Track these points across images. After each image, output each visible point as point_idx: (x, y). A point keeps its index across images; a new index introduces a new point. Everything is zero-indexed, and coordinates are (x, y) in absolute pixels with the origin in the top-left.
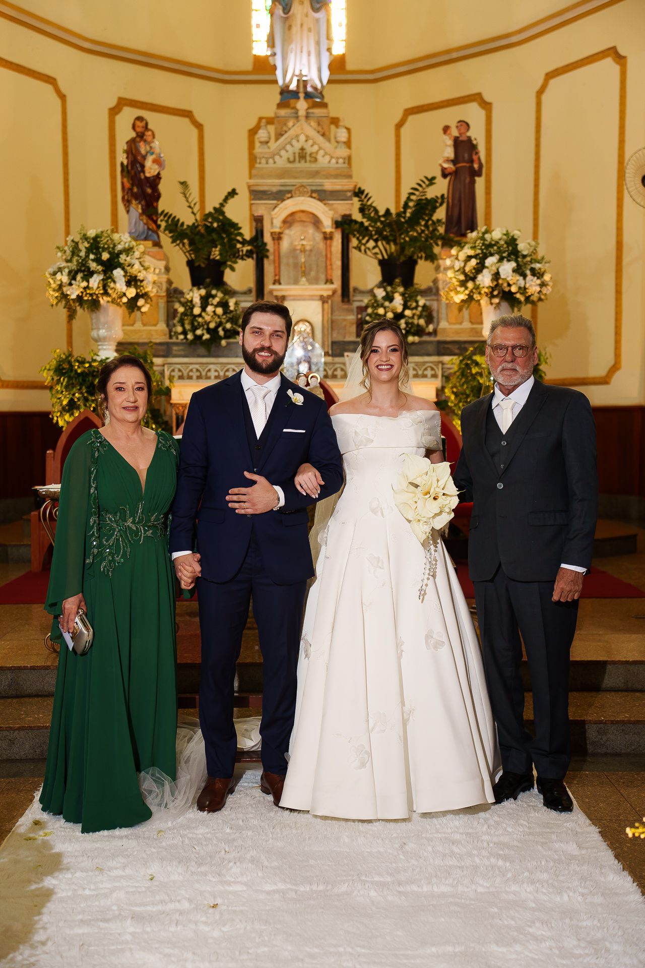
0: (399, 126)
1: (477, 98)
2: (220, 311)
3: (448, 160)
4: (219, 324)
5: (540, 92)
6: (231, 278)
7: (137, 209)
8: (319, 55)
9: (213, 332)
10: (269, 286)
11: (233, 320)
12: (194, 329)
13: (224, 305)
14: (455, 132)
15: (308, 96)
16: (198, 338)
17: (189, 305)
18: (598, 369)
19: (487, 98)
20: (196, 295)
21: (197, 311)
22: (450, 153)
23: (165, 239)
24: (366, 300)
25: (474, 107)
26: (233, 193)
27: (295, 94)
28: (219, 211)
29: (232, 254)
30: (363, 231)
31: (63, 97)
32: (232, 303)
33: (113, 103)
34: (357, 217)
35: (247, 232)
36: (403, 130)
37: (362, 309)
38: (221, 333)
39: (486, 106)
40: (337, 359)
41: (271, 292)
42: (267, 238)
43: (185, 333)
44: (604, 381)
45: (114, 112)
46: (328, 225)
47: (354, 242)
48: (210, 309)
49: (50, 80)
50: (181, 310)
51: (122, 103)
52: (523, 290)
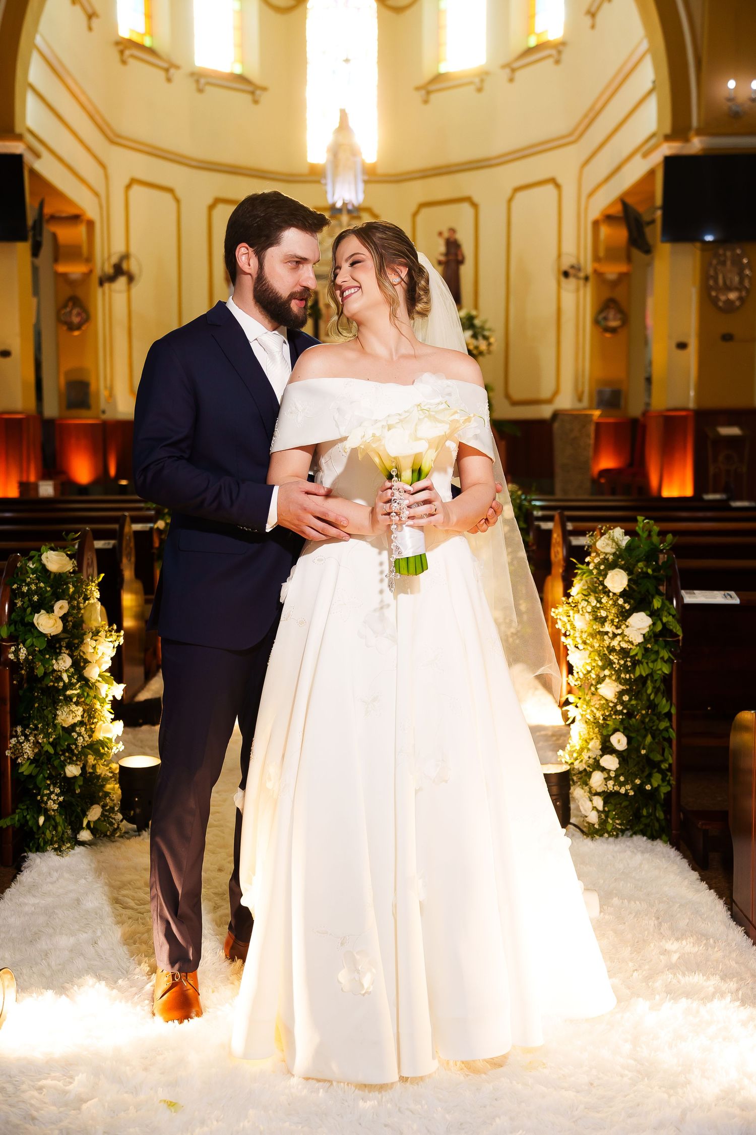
0: (415, 214)
1: (468, 200)
3: (442, 254)
5: (510, 200)
8: (356, 184)
14: (446, 235)
15: (349, 212)
18: (546, 394)
19: (476, 199)
22: (442, 248)
25: (466, 207)
27: (340, 211)
31: (178, 201)
33: (210, 201)
36: (420, 219)
39: (475, 206)
42: (321, 306)
44: (549, 401)
45: (211, 207)
49: (170, 190)
51: (217, 201)
52: (477, 348)
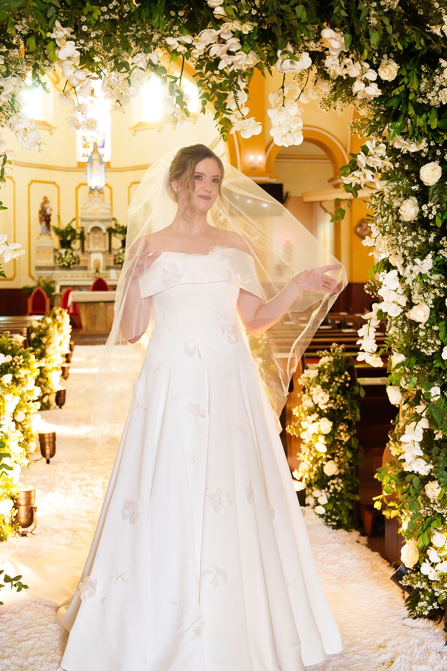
2: (71, 256)
4: (71, 261)
6: (73, 245)
7: (44, 224)
8: (101, 177)
9: (69, 263)
10: (86, 248)
11: (75, 259)
12: (62, 262)
13: (72, 254)
15: (98, 190)
16: (64, 265)
17: (61, 255)
20: (63, 251)
21: (63, 256)
23: (53, 233)
24: (116, 253)
26: (74, 220)
27: (94, 190)
28: (70, 224)
29: (73, 238)
30: (115, 231)
31: (14, 182)
32: (74, 254)
33: (29, 182)
34: (114, 227)
35: (79, 231)
37: (115, 256)
38: (71, 263)
40: (107, 272)
41: (87, 251)
42: (85, 234)
43: (60, 263)
45: (30, 185)
46: (104, 230)
47: (113, 235)
48: (67, 256)
49: (11, 178)
50: (58, 256)
51: (33, 182)
